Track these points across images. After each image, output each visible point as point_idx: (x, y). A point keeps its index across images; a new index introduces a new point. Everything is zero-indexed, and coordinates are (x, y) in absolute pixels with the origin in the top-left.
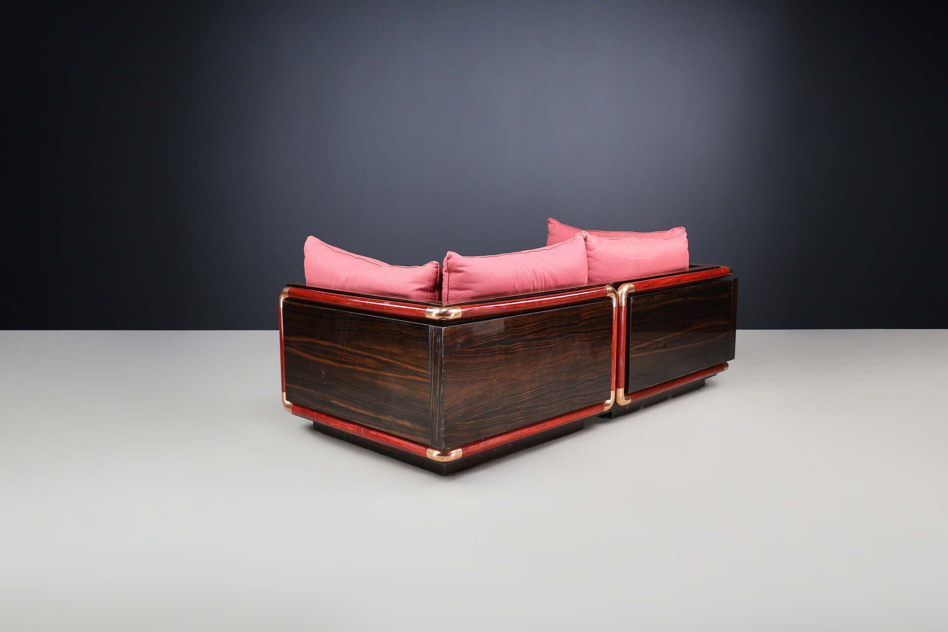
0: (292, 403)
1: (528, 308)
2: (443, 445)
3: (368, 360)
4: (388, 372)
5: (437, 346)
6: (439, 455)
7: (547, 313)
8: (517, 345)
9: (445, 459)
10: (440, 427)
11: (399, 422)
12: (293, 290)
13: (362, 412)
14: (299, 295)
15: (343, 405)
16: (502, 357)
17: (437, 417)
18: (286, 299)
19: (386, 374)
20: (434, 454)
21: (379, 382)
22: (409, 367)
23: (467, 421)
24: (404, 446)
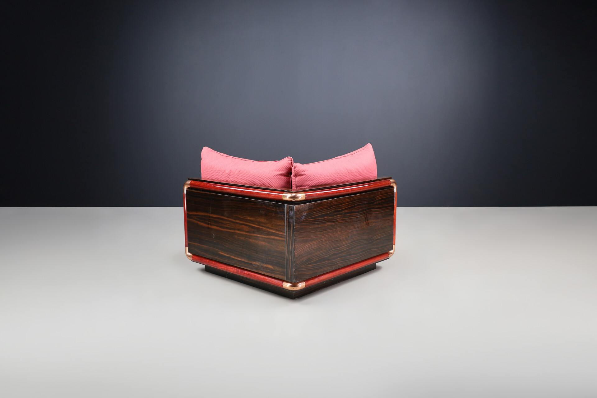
0: (192, 254)
1: (345, 193)
2: (294, 280)
3: (244, 226)
4: (257, 234)
5: (290, 217)
6: (291, 286)
7: (356, 196)
8: (338, 217)
9: (295, 289)
10: (292, 268)
11: (265, 265)
12: (193, 182)
13: (240, 259)
14: (197, 186)
15: (227, 255)
16: (329, 224)
17: (290, 263)
18: (188, 188)
19: (256, 235)
20: (287, 286)
21: (251, 240)
22: (272, 231)
23: (309, 264)
24: (268, 280)
